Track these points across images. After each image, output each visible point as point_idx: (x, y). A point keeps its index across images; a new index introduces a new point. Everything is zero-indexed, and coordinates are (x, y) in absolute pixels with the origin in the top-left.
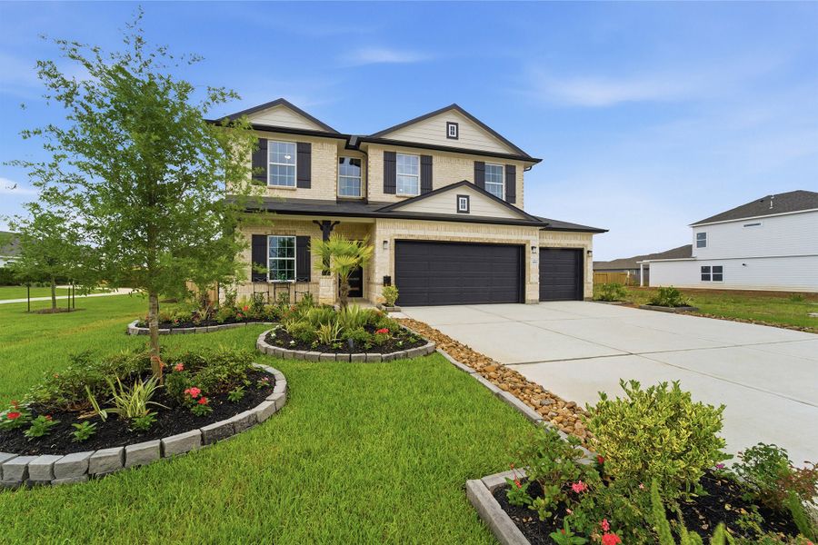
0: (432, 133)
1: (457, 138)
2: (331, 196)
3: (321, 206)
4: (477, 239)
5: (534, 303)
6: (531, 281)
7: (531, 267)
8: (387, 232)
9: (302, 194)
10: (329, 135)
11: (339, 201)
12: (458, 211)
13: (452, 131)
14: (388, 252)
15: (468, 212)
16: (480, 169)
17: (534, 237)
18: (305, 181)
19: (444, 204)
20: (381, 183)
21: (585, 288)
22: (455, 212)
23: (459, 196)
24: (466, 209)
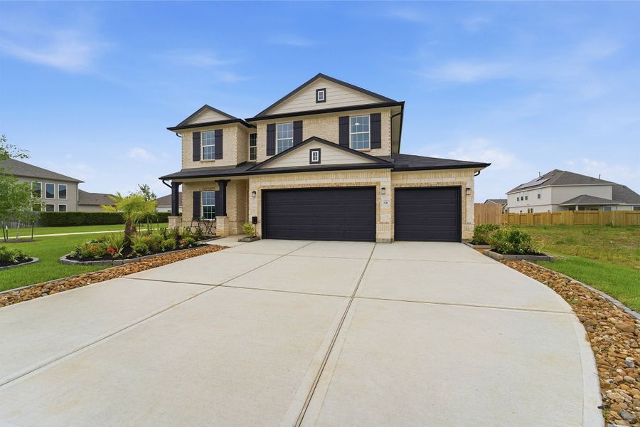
0: (306, 102)
1: (325, 101)
2: (234, 163)
3: (221, 171)
4: (327, 184)
5: (385, 242)
6: (381, 221)
7: (382, 207)
8: (257, 184)
9: (218, 163)
10: (233, 121)
11: (239, 165)
12: (311, 163)
13: (321, 96)
14: (256, 199)
15: (319, 162)
16: (344, 124)
17: (385, 179)
18: (219, 155)
19: (301, 158)
20: (265, 148)
21: (463, 229)
22: (308, 164)
23: (311, 150)
24: (317, 161)
